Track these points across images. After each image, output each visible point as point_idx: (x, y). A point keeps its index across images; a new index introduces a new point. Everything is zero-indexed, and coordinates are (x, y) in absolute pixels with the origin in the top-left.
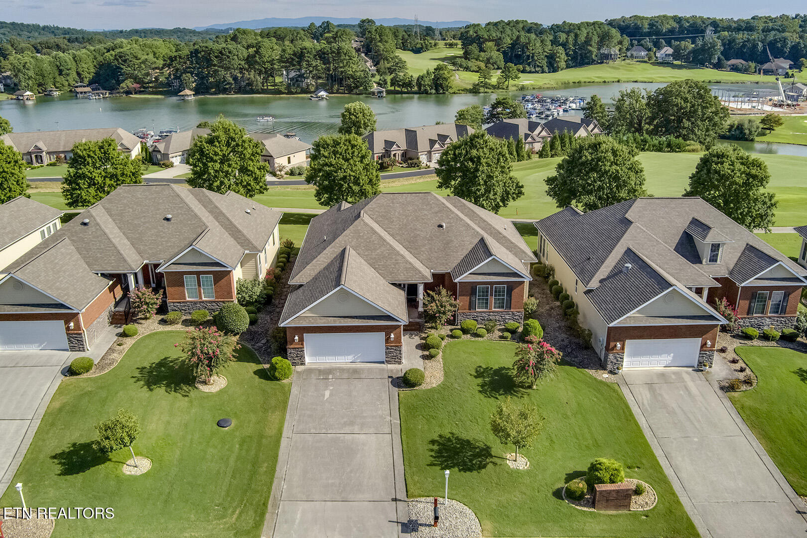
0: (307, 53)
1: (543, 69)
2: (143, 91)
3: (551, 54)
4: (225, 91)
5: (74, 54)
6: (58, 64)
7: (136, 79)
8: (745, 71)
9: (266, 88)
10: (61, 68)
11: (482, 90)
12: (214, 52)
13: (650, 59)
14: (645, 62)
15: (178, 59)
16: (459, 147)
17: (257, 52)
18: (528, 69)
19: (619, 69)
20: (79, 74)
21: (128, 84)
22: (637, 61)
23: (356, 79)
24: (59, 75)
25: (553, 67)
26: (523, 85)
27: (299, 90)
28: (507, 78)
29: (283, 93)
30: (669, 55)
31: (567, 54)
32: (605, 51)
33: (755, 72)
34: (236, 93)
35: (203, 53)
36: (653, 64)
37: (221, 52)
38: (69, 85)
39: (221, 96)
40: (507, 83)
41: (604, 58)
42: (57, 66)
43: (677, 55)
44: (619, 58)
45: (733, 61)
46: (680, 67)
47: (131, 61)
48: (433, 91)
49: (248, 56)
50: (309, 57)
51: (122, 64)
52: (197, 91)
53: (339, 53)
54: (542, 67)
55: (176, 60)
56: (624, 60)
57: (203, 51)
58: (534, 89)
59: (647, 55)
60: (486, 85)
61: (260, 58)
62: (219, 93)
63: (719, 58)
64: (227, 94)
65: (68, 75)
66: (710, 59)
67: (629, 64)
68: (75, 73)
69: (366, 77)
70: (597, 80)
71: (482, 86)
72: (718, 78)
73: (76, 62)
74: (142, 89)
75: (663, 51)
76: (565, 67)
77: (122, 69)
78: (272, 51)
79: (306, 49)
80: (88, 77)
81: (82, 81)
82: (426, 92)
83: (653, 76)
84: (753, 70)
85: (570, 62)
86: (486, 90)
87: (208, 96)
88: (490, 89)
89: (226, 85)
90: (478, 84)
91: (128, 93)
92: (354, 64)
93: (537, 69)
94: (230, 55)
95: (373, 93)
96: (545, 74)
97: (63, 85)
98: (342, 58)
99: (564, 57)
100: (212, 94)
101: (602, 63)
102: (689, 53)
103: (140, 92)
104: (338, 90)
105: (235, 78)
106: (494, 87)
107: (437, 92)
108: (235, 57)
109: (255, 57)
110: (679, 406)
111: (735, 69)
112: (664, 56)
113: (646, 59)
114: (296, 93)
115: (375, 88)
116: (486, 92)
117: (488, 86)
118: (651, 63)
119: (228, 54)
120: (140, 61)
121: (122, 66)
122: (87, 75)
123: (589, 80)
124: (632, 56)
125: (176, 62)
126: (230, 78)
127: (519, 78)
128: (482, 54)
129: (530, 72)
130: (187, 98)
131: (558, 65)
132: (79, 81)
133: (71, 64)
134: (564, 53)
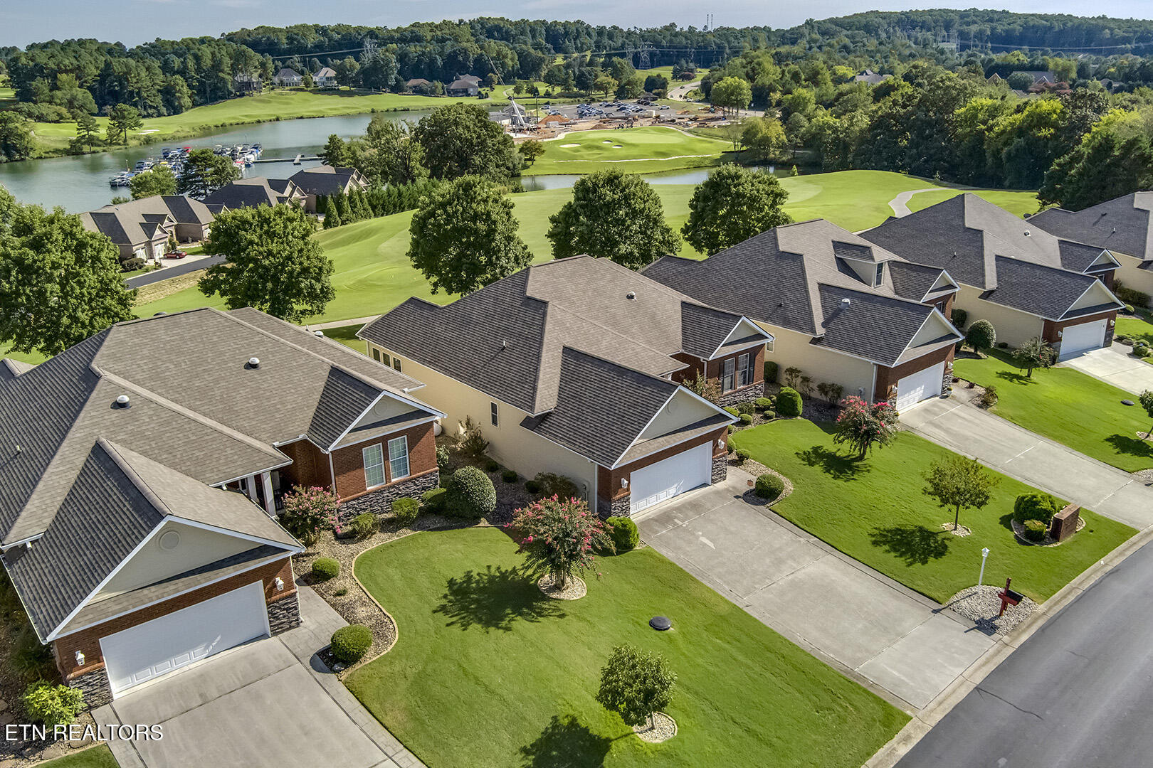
1: (159, 111)
3: (166, 88)
8: (431, 93)
11: (86, 148)
13: (307, 85)
14: (302, 90)
16: (450, 203)
19: (270, 102)
22: (291, 90)
25: (174, 109)
26: (148, 136)
28: (122, 126)
30: (331, 78)
31: (189, 86)
32: (240, 77)
33: (444, 94)
36: (312, 92)
40: (123, 134)
41: (244, 89)
43: (342, 77)
44: (265, 87)
45: (413, 82)
46: (350, 94)
54: (156, 108)
56: (273, 89)
58: (165, 140)
59: (303, 79)
60: (92, 141)
63: (396, 78)
66: (386, 81)
67: (281, 94)
70: (247, 120)
71: (84, 143)
72: (405, 105)
75: (322, 74)
76: (191, 104)
83: (322, 108)
84: (441, 92)
85: (196, 98)
86: (94, 149)
88: (99, 146)
90: (78, 141)
93: (149, 111)
96: (163, 118)
99: (185, 89)
101: (242, 95)
102: (358, 74)
106: (105, 143)
107: (11, 159)
111: (419, 91)
112: (324, 80)
113: (302, 86)
116: (94, 152)
117: (95, 141)
118: (310, 91)
123: (236, 121)
124: (282, 83)
127: (141, 125)
128: (57, 93)
131: (180, 103)
134: (185, 84)
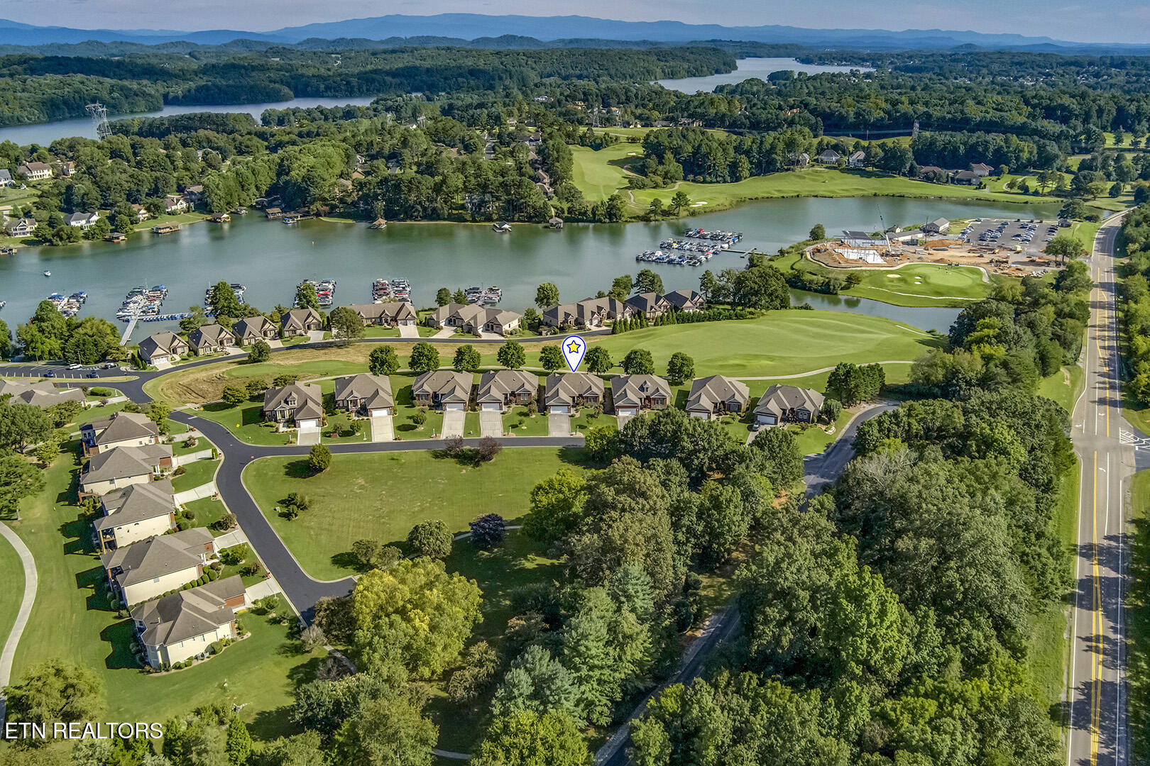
1: (725, 179)
2: (331, 213)
3: (733, 163)
4: (413, 218)
11: (653, 217)
12: (404, 182)
13: (843, 163)
14: (834, 168)
17: (444, 182)
18: (708, 179)
19: (803, 178)
21: (318, 206)
25: (735, 177)
26: (695, 209)
27: (482, 216)
28: (677, 205)
30: (861, 161)
31: (751, 163)
32: (791, 157)
33: (947, 182)
34: (423, 220)
36: (843, 171)
37: (410, 182)
39: (408, 222)
40: (677, 209)
41: (791, 165)
43: (868, 162)
44: (809, 163)
45: (926, 169)
46: (870, 175)
47: (319, 183)
48: (607, 220)
49: (435, 184)
51: (310, 186)
54: (723, 177)
55: (366, 186)
56: (813, 167)
59: (838, 161)
62: (407, 220)
63: (911, 166)
64: (415, 221)
66: (901, 168)
70: (776, 195)
73: (255, 175)
75: (857, 155)
76: (748, 175)
77: (310, 191)
82: (600, 221)
85: (754, 170)
86: (657, 218)
88: (661, 215)
89: (414, 212)
90: (649, 213)
91: (318, 215)
93: (718, 179)
94: (419, 185)
96: (727, 184)
99: (747, 165)
101: (788, 170)
103: (329, 214)
106: (666, 213)
107: (611, 221)
109: (442, 186)
111: (928, 179)
112: (857, 160)
113: (838, 164)
116: (657, 220)
118: (841, 170)
119: (417, 184)
121: (310, 188)
123: (768, 195)
125: (365, 188)
126: (418, 206)
128: (660, 168)
129: (711, 182)
131: (740, 174)
134: (747, 161)
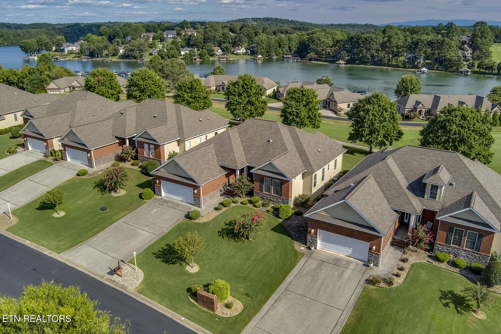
0: (421, 43)
2: (319, 60)
4: (364, 63)
5: (289, 36)
6: (280, 41)
7: (317, 53)
9: (390, 63)
10: (281, 43)
12: (362, 39)
15: (341, 42)
17: (389, 40)
20: (289, 47)
21: (312, 55)
23: (452, 62)
24: (279, 47)
27: (411, 66)
29: (400, 67)
34: (371, 65)
35: (356, 39)
37: (366, 40)
38: (283, 53)
39: (362, 66)
42: (279, 42)
47: (316, 42)
49: (383, 42)
50: (421, 45)
51: (311, 43)
52: (348, 62)
53: (443, 43)
55: (340, 42)
57: (356, 38)
61: (389, 44)
62: (361, 64)
64: (366, 65)
65: (284, 48)
68: (287, 47)
69: (459, 61)
73: (289, 40)
74: (319, 58)
77: (310, 46)
78: (399, 40)
79: (420, 40)
80: (294, 49)
81: (290, 51)
87: (354, 65)
89: (366, 59)
91: (310, 60)
92: (452, 52)
94: (371, 41)
95: (462, 72)
97: (280, 53)
98: (444, 47)
100: (356, 64)
103: (318, 60)
104: (438, 68)
105: (372, 56)
108: (375, 43)
109: (387, 43)
110: (324, 279)
114: (409, 68)
115: (465, 68)
119: (370, 40)
120: (321, 42)
121: (310, 45)
122: (294, 48)
125: (339, 44)
126: (369, 55)
130: (340, 65)
132: (289, 51)
133: (287, 42)
